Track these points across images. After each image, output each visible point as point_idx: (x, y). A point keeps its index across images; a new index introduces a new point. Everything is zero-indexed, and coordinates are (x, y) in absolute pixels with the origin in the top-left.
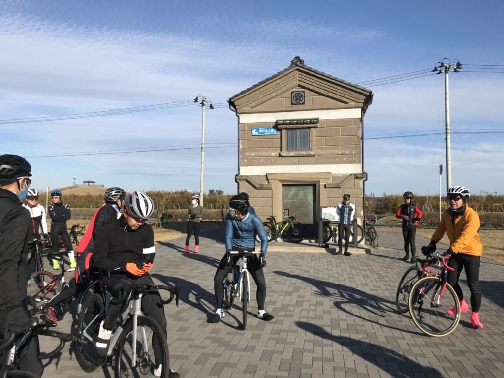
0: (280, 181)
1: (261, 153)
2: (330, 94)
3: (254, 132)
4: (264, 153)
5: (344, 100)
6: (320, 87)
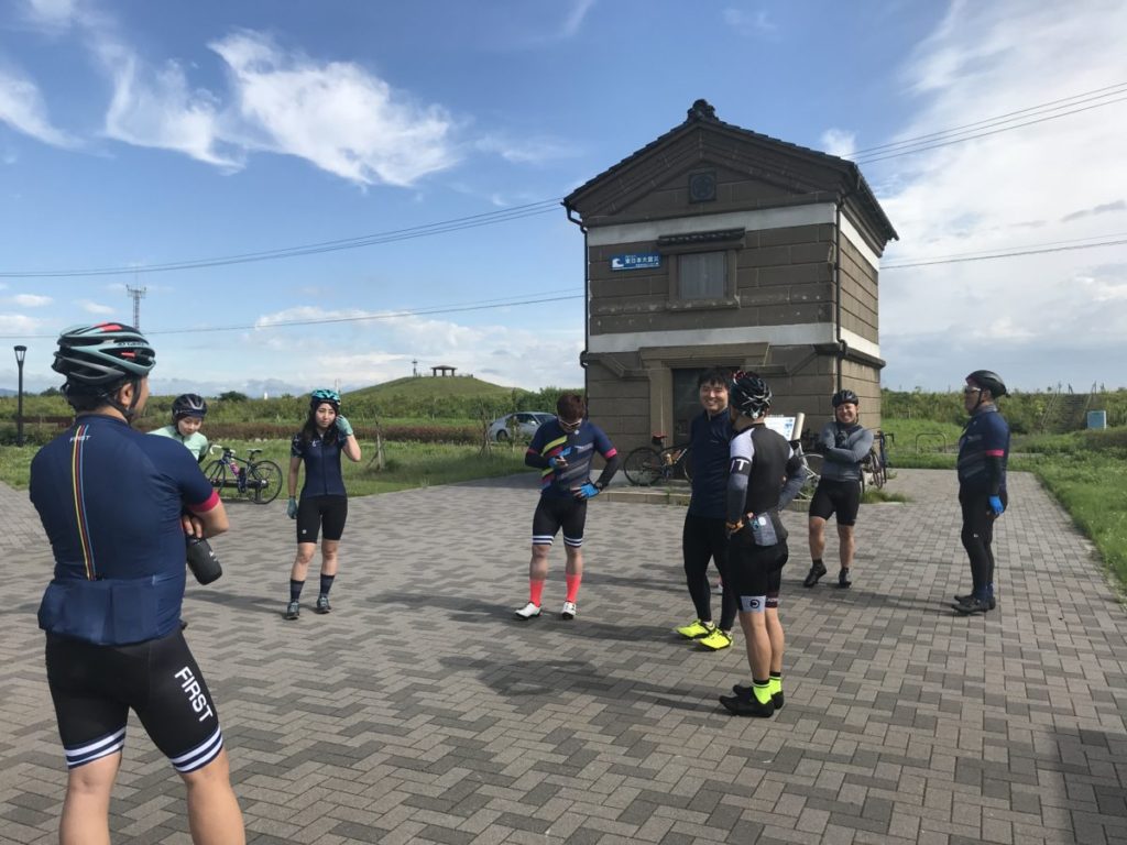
0: (665, 362)
1: (628, 307)
2: (769, 176)
3: (615, 264)
4: (634, 307)
5: (798, 186)
6: (747, 161)
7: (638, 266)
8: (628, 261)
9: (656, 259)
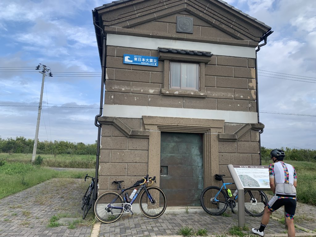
0: (159, 127)
1: (134, 89)
2: (223, 26)
3: (127, 59)
4: (139, 89)
5: (239, 35)
6: (212, 15)
7: (142, 64)
8: (136, 59)
9: (155, 61)
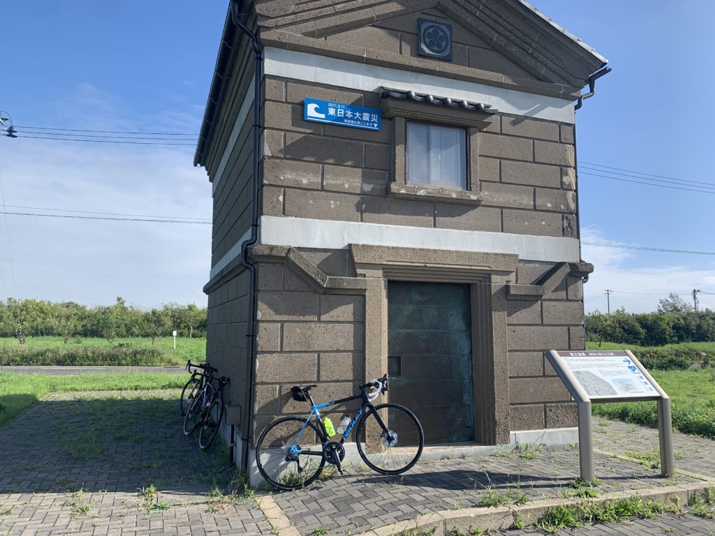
0: (386, 269)
1: (330, 181)
2: (514, 50)
4: (339, 182)
5: (543, 71)
6: (492, 23)
7: (347, 122)
8: (332, 112)
9: (375, 118)
